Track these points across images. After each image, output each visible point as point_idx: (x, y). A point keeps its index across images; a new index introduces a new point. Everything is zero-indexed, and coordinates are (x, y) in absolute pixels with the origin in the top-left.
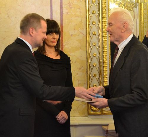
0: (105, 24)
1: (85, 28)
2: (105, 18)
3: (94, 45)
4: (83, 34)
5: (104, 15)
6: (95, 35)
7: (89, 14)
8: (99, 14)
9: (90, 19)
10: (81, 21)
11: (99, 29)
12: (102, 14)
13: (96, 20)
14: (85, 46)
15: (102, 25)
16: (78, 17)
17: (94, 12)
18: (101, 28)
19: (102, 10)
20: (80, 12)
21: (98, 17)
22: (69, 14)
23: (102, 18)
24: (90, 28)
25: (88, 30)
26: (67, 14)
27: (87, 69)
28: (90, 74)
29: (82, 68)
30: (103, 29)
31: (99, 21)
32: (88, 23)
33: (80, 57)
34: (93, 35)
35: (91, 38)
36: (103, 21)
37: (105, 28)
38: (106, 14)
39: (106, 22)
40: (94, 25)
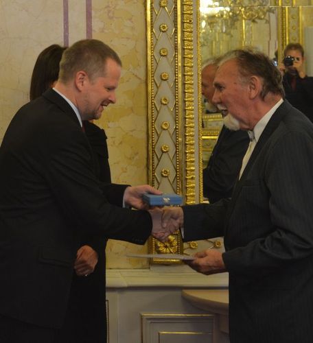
0: (189, 56)
1: (143, 64)
2: (189, 40)
3: (164, 102)
4: (140, 79)
5: (186, 34)
6: (165, 80)
7: (152, 31)
8: (176, 32)
9: (154, 44)
10: (135, 47)
11: (176, 67)
12: (183, 32)
13: (169, 46)
14: (143, 105)
15: (183, 58)
16: (128, 38)
17: (164, 27)
18: (180, 64)
19: (183, 23)
20: (133, 28)
21: (173, 39)
22: (106, 31)
23: (183, 40)
24: (155, 64)
25: (150, 68)
26: (103, 31)
27: (148, 159)
28: (154, 171)
29: (137, 157)
30: (185, 66)
31: (176, 49)
32: (149, 52)
33: (132, 131)
34: (162, 79)
35: (158, 87)
36: (184, 49)
37: (189, 65)
38: (191, 32)
39: (192, 52)
40: (165, 58)
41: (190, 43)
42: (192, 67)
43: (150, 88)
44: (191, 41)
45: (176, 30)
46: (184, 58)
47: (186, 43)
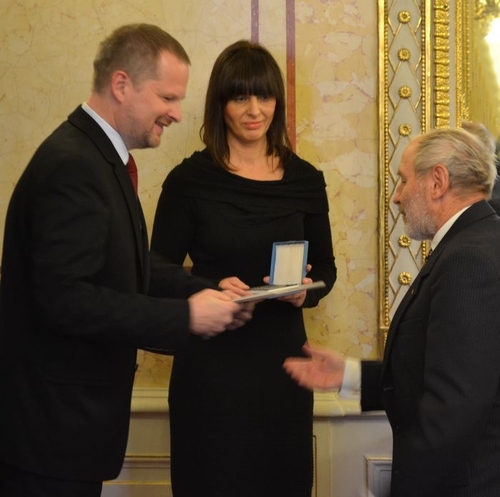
0: (444, 61)
1: (371, 71)
2: (442, 37)
3: (404, 132)
4: (367, 95)
5: (439, 26)
6: (406, 98)
7: (386, 22)
8: (423, 24)
9: (390, 42)
10: (360, 47)
11: (422, 78)
12: (434, 24)
13: (412, 47)
14: (371, 135)
15: (434, 64)
16: (350, 33)
17: (405, 16)
18: (428, 74)
19: (434, 10)
20: (358, 18)
21: (419, 34)
22: (316, 21)
23: (434, 37)
24: (390, 74)
25: (382, 79)
26: (311, 22)
27: (378, 219)
28: (387, 237)
29: (362, 217)
30: (436, 77)
31: (423, 50)
32: (382, 55)
33: (355, 176)
34: (401, 97)
35: (394, 109)
36: (435, 50)
37: (443, 74)
38: (446, 24)
39: (448, 55)
40: (406, 63)
41: (444, 41)
42: (447, 78)
43: (381, 110)
44: (447, 38)
45: (423, 21)
46: (436, 63)
47: (438, 40)
